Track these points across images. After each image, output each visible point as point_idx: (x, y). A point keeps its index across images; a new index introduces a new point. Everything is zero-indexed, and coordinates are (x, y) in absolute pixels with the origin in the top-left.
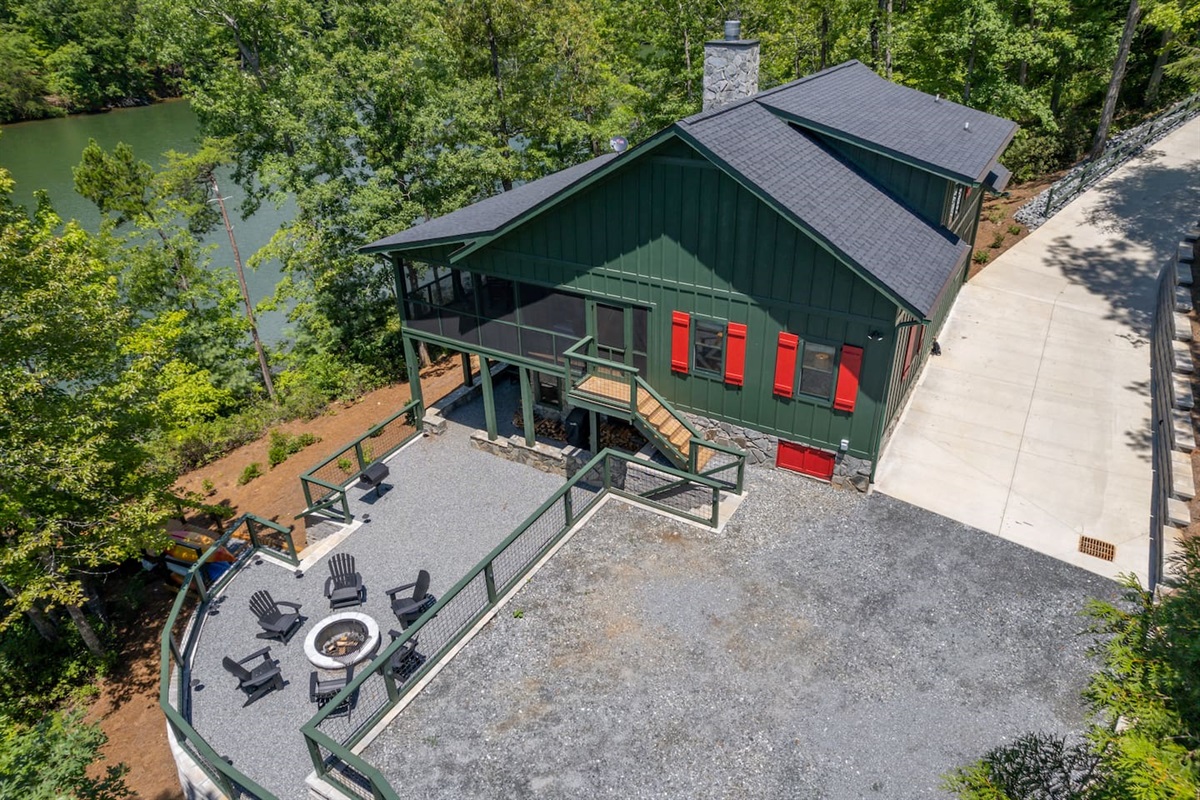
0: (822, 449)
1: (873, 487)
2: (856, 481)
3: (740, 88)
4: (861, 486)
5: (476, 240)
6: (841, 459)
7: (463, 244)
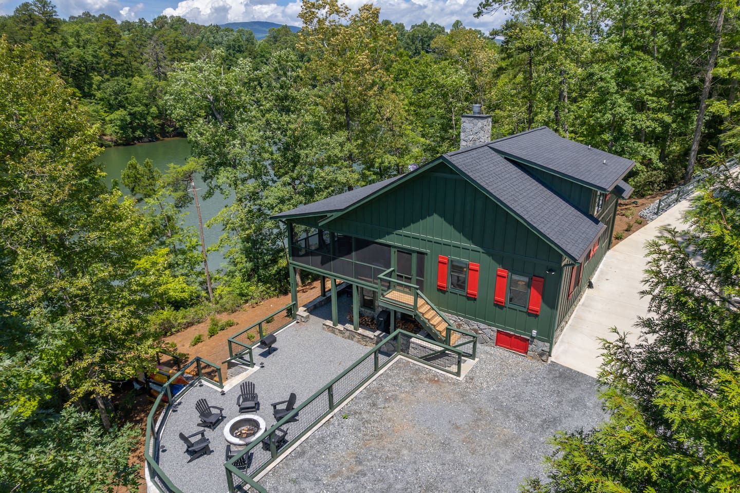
0: (522, 336)
1: (550, 359)
2: (541, 355)
3: (481, 140)
4: (544, 358)
5: (333, 214)
6: (532, 342)
7: (326, 216)
